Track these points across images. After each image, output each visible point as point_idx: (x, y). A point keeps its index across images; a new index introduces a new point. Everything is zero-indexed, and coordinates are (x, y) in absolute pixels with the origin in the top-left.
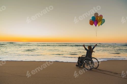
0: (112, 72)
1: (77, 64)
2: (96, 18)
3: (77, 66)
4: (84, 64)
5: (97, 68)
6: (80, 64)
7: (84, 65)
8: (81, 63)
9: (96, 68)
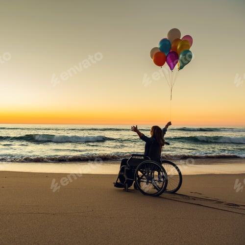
0: (221, 202)
1: (119, 181)
2: (173, 45)
3: (117, 185)
4: (140, 179)
5: (177, 192)
6: (126, 179)
7: (139, 182)
8: (128, 177)
9: (174, 192)
